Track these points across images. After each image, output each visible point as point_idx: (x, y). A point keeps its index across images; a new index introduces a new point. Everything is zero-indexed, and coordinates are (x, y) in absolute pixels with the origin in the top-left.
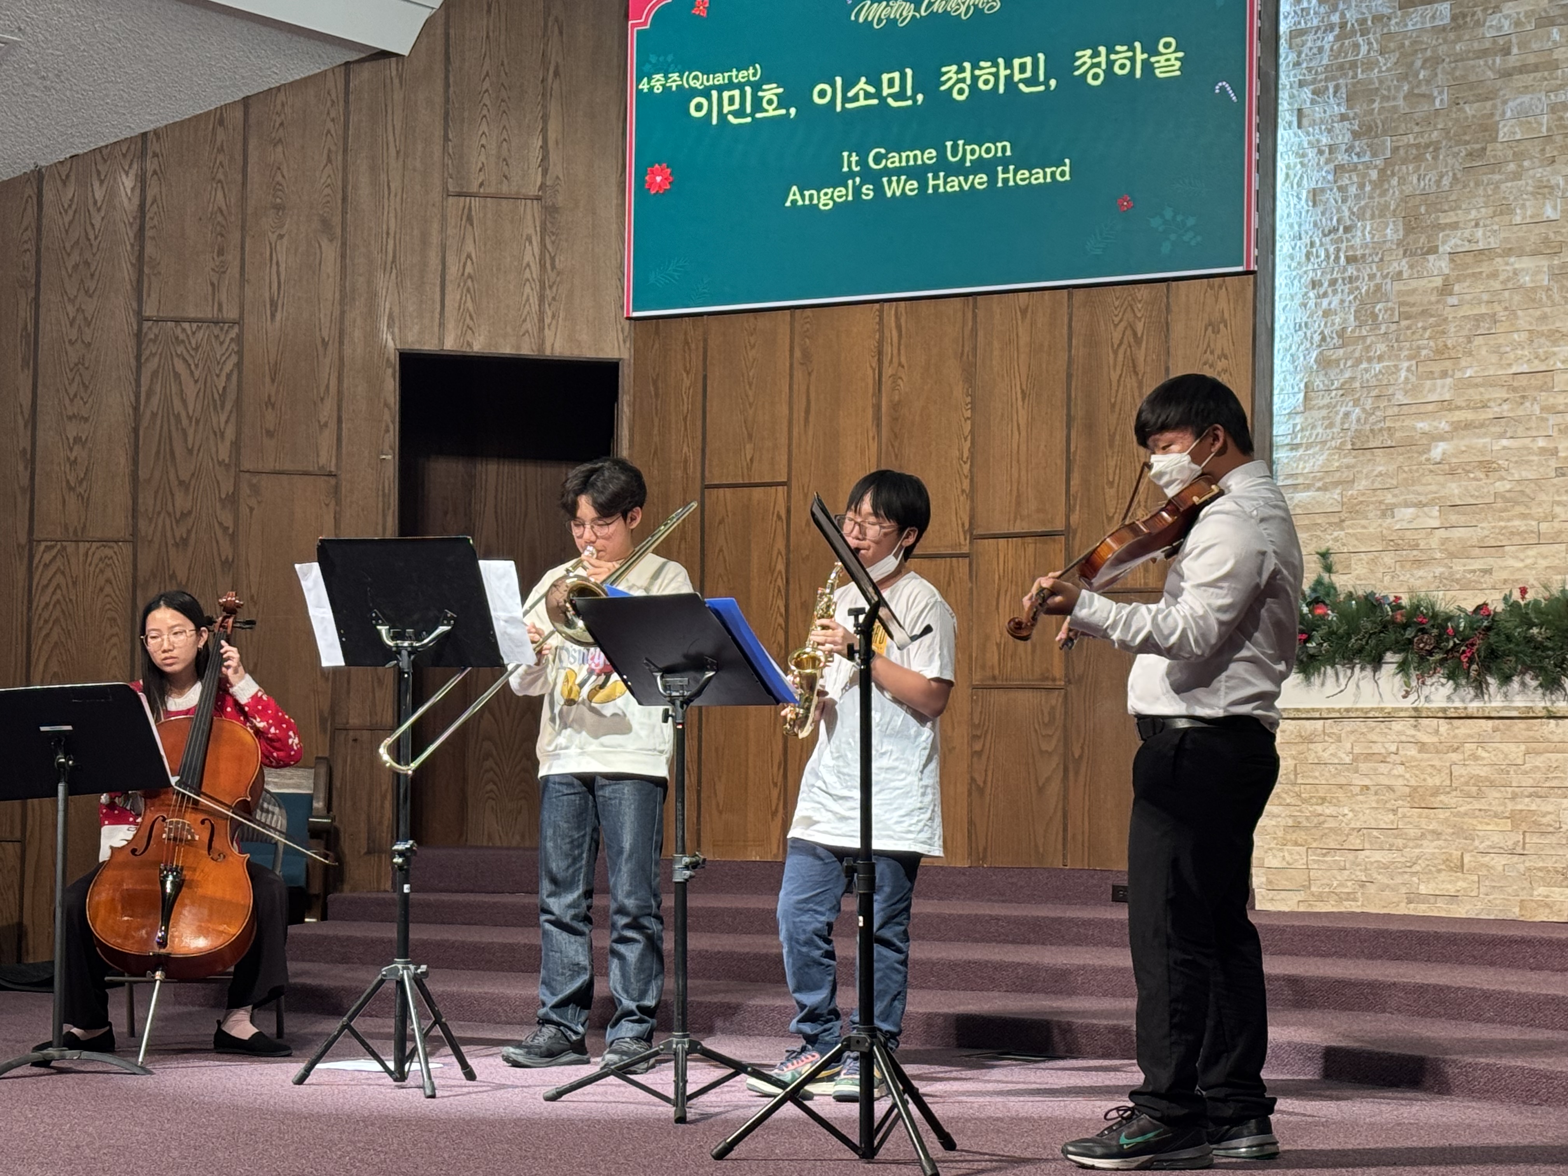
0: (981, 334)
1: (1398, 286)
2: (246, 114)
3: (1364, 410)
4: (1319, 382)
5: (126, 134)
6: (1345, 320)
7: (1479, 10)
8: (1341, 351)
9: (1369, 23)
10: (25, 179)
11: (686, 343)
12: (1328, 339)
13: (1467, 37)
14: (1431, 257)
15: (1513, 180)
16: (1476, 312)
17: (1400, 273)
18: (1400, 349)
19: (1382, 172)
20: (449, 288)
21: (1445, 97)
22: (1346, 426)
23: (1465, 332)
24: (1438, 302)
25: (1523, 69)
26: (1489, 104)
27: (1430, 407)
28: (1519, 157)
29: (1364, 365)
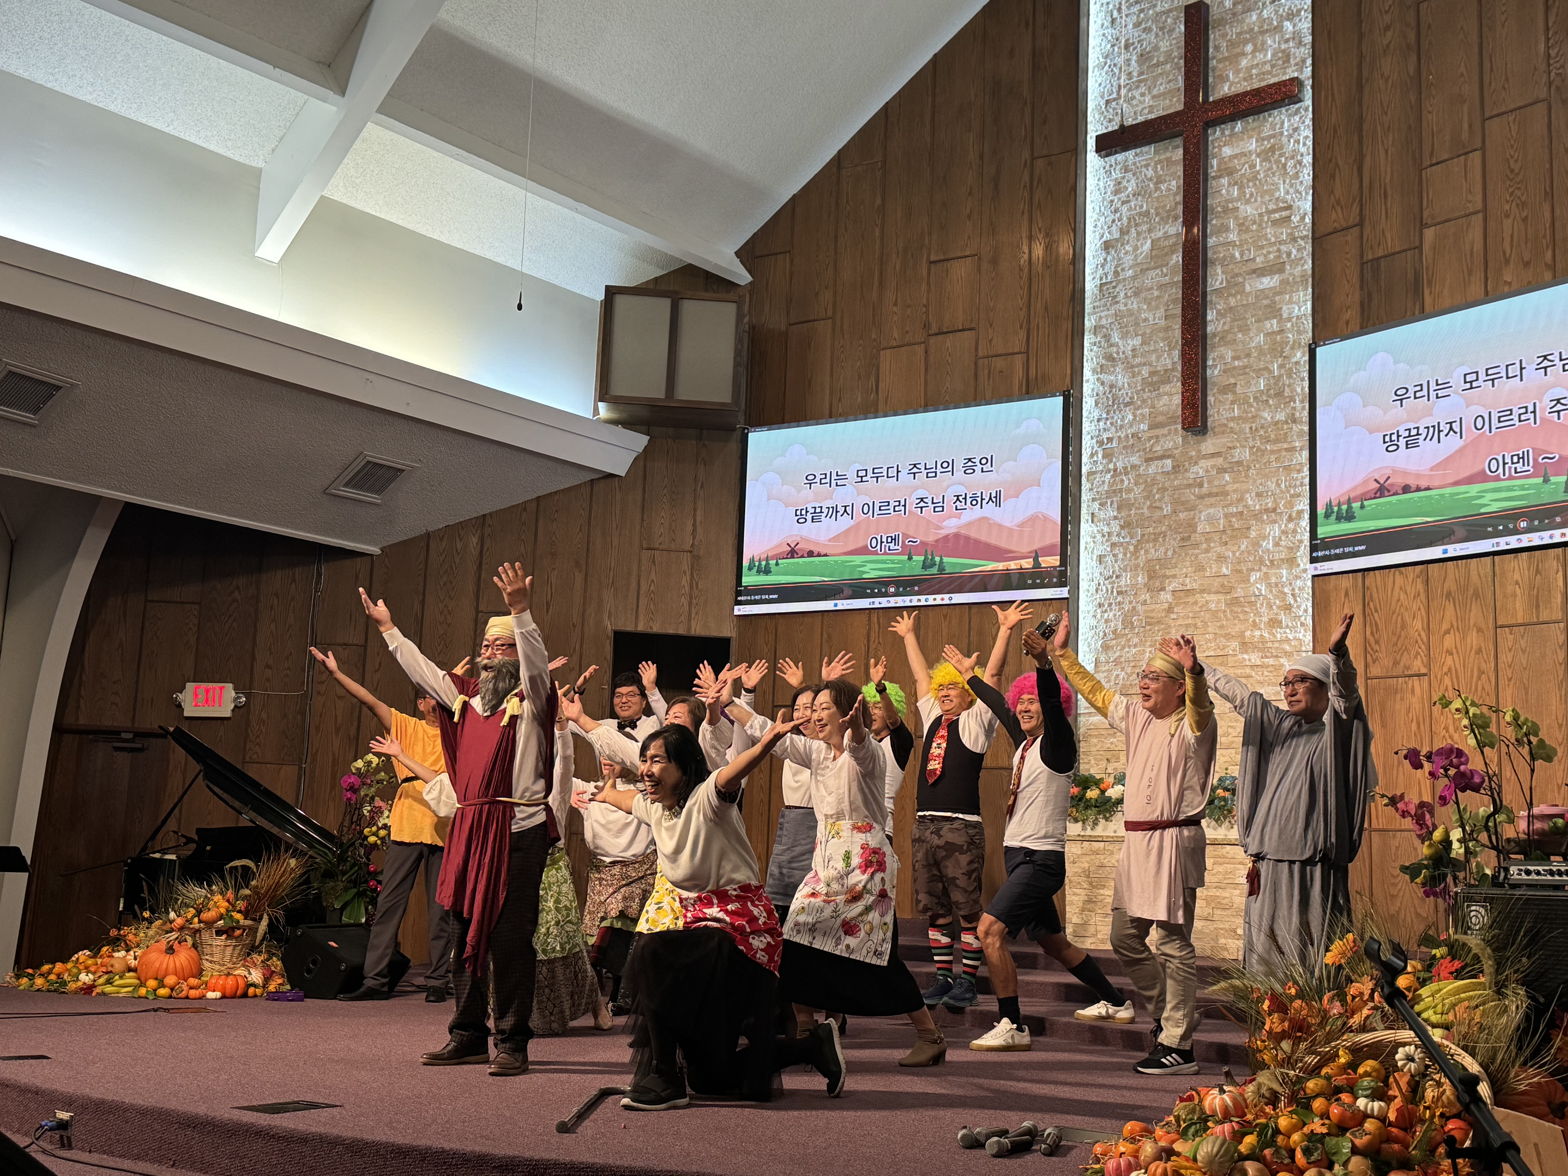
0: (922, 627)
1: (1145, 608)
2: (538, 506)
4: (1103, 658)
5: (475, 515)
6: (1117, 625)
7: (1187, 464)
10: (421, 537)
11: (766, 629)
12: (1108, 635)
13: (1180, 477)
14: (1162, 593)
15: (1205, 553)
16: (1186, 622)
17: (1146, 601)
18: (1146, 641)
19: (1136, 547)
20: (642, 598)
21: (1169, 508)
24: (1166, 617)
25: (1210, 495)
26: (1192, 513)
28: (1208, 540)
29: (1127, 649)
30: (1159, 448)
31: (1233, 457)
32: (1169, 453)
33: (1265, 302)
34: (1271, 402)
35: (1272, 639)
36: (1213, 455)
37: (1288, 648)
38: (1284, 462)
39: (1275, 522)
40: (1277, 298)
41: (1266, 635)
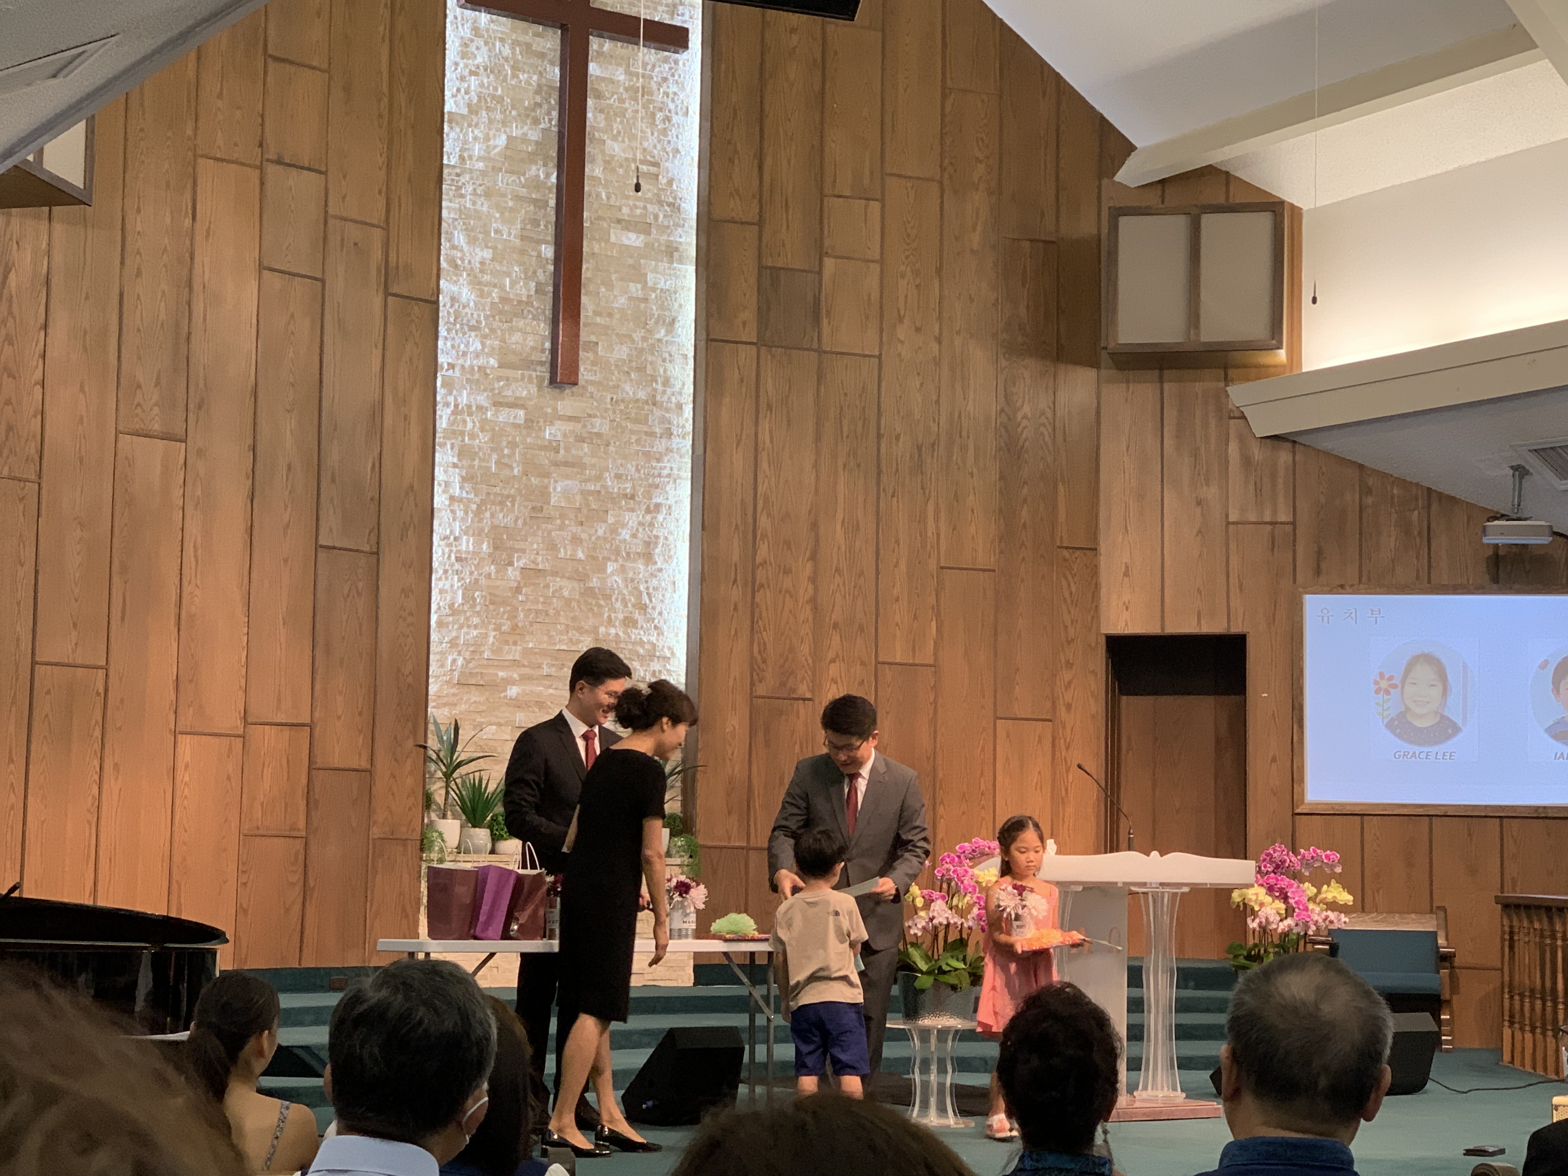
1: (489, 582)
3: (465, 659)
6: (453, 598)
7: (541, 421)
8: (451, 619)
9: (474, 409)
12: (442, 609)
13: (534, 435)
14: (510, 569)
15: (559, 530)
16: (535, 607)
17: (490, 574)
18: (489, 623)
19: (480, 507)
21: (520, 469)
22: (454, 668)
23: (530, 619)
24: (513, 597)
25: (566, 464)
26: (546, 481)
27: (507, 663)
28: (562, 516)
29: (465, 630)
30: (509, 393)
31: (593, 426)
32: (522, 403)
33: (631, 261)
34: (633, 376)
35: (627, 640)
36: (570, 419)
37: (641, 651)
38: (645, 446)
39: (633, 510)
40: (642, 261)
41: (621, 634)
